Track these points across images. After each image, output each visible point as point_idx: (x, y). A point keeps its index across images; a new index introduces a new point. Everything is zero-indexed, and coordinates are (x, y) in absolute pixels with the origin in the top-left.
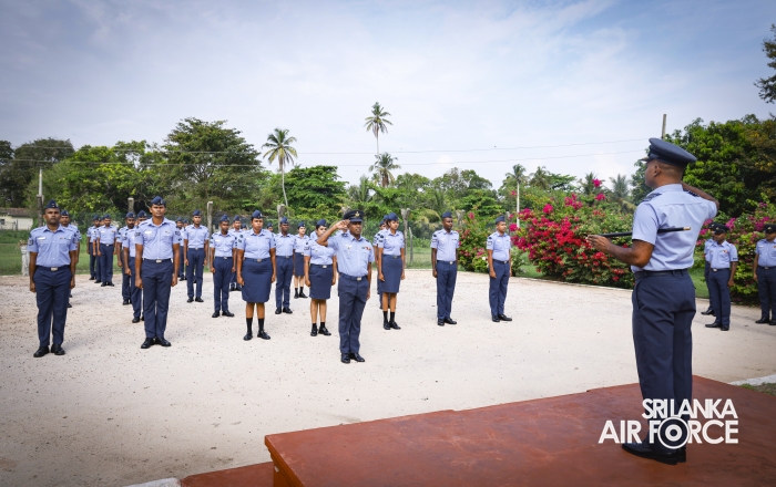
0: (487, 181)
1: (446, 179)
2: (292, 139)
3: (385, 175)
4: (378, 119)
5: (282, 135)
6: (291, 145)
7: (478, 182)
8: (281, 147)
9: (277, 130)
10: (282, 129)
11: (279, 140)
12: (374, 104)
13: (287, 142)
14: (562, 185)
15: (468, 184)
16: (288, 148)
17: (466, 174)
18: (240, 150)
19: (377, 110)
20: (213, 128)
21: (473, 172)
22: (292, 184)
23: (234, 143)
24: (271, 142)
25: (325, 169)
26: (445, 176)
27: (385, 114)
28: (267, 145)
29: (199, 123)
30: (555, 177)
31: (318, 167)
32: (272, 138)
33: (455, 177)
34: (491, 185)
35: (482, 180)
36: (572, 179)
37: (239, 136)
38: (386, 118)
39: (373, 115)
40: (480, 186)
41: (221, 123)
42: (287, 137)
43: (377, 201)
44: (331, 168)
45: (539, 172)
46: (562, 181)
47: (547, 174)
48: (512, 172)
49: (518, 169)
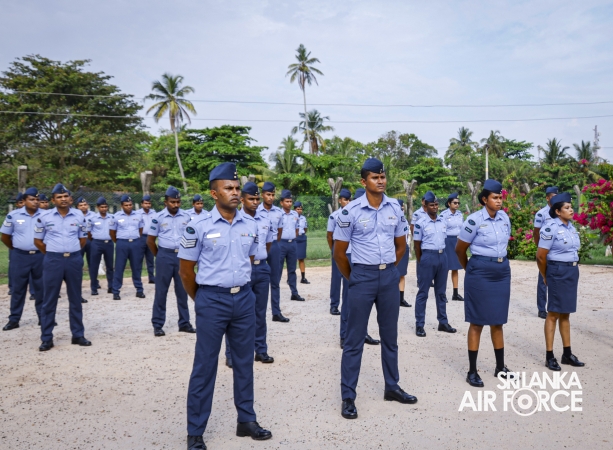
0: (431, 148)
1: (383, 144)
2: (188, 89)
3: (314, 139)
4: (304, 68)
5: (173, 84)
6: (187, 97)
7: (421, 149)
8: (172, 99)
9: (165, 76)
10: (173, 74)
11: (169, 89)
12: (298, 47)
13: (180, 93)
14: (517, 152)
15: (408, 151)
16: (181, 101)
17: (405, 139)
18: (113, 103)
19: (302, 54)
20: (69, 70)
21: (413, 136)
22: (189, 150)
23: (104, 91)
24: (156, 92)
25: (234, 129)
26: (380, 141)
27: (313, 60)
28: (152, 96)
29: (47, 62)
30: (509, 143)
31: (223, 128)
32: (158, 86)
33: (393, 144)
34: (436, 152)
35: (425, 146)
36: (528, 146)
37: (109, 82)
38: (315, 65)
39: (297, 62)
40: (423, 153)
41: (81, 63)
42: (180, 87)
43: (308, 171)
44: (242, 130)
45: (493, 137)
46: (518, 148)
47: (501, 140)
48: (457, 137)
49: (464, 134)
